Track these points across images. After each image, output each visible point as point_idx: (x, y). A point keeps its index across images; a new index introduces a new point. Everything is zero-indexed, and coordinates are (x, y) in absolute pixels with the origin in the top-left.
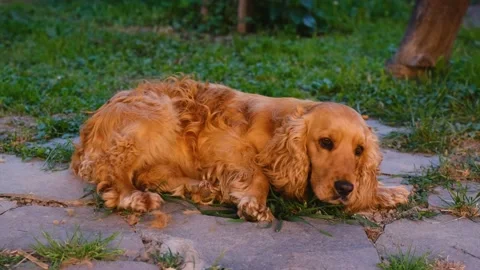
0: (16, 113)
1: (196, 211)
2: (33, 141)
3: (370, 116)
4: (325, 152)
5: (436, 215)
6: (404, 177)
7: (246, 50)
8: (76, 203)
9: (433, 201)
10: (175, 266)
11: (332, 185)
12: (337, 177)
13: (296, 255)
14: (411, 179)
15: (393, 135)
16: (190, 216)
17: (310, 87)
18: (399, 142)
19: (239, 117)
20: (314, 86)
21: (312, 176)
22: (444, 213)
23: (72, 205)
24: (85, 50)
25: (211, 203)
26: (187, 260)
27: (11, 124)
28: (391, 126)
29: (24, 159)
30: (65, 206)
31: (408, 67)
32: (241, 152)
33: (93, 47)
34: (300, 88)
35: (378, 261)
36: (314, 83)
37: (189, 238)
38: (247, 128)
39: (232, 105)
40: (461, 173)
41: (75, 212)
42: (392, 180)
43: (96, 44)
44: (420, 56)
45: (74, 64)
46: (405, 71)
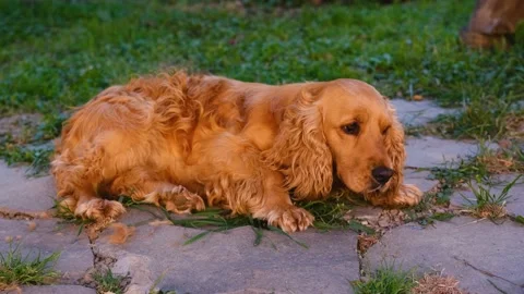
0: (26, 111)
1: (166, 222)
2: (30, 142)
3: (424, 96)
4: (351, 138)
5: (452, 216)
6: (433, 170)
7: (314, 24)
8: (43, 214)
9: (456, 199)
10: (114, 290)
11: (369, 174)
12: (374, 165)
13: (257, 273)
14: (439, 173)
15: (440, 119)
16: (157, 229)
17: (367, 64)
18: (446, 127)
19: (233, 114)
20: (372, 63)
21: (339, 168)
22: (463, 213)
23: (38, 217)
24: (133, 35)
25: (187, 211)
26: (133, 281)
27: (16, 124)
28: (444, 107)
29: (9, 164)
30: (31, 218)
31: (485, 34)
32: (240, 155)
33: (143, 29)
34: (357, 66)
35: (356, 277)
36: (372, 59)
37: (147, 254)
38: (242, 126)
39: (226, 99)
40: (503, 163)
41: (38, 225)
42: (416, 174)
43: (148, 26)
44: (496, 21)
45: (117, 51)
46: (480, 40)
